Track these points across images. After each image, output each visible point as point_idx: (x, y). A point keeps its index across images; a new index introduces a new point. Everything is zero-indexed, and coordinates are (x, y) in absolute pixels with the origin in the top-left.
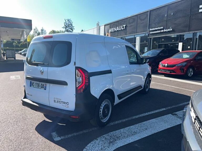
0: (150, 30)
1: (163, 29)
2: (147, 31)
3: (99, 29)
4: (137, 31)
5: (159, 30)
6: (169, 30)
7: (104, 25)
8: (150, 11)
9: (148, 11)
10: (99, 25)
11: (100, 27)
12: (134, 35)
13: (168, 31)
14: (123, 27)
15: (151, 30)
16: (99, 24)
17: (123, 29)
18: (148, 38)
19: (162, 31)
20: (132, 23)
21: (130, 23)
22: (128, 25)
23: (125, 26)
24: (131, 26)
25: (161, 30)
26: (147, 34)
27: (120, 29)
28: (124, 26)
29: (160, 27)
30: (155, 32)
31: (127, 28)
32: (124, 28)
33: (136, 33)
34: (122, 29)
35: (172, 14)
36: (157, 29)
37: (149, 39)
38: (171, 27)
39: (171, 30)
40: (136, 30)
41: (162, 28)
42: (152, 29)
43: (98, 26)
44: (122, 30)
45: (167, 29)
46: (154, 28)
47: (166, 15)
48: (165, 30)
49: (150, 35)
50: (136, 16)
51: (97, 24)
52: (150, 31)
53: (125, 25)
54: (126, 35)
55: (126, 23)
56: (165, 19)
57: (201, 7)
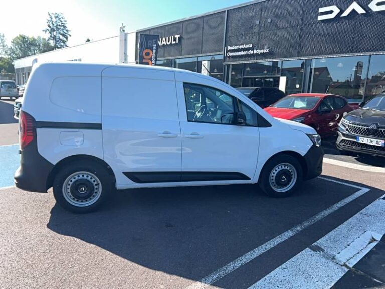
0: (227, 49)
1: (252, 49)
2: (222, 51)
3: (124, 39)
4: (202, 48)
5: (244, 49)
6: (262, 51)
7: (136, 31)
8: (228, 10)
9: (225, 11)
10: (124, 31)
11: (126, 35)
12: (197, 57)
14: (175, 40)
15: (229, 48)
16: (124, 29)
17: (175, 42)
18: (224, 64)
19: (251, 52)
20: (193, 32)
21: (188, 33)
22: (185, 36)
23: (179, 37)
24: (191, 38)
25: (248, 49)
26: (223, 56)
27: (169, 41)
28: (177, 36)
29: (247, 44)
30: (237, 54)
31: (184, 42)
32: (177, 42)
33: (201, 53)
34: (173, 42)
35: (269, 20)
36: (241, 47)
37: (226, 67)
38: (266, 47)
39: (267, 51)
40: (200, 47)
41: (250, 46)
43: (123, 33)
44: (173, 44)
45: (260, 49)
46: (236, 45)
47: (257, 22)
48: (255, 51)
49: (228, 58)
50: (202, 17)
51: (121, 28)
52: (228, 51)
53: (179, 36)
54: (181, 55)
55: (181, 30)
56: (256, 29)
57: (321, 10)
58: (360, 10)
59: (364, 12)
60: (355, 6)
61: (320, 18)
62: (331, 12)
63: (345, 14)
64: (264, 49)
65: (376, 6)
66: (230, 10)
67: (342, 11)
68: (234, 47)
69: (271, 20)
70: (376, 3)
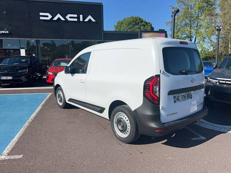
6: (3, 32)
39: (8, 32)
45: (1, 30)
57: (41, 14)
58: (63, 19)
59: (64, 20)
60: (59, 16)
61: (41, 18)
62: (47, 16)
63: (55, 19)
64: (4, 31)
65: (69, 18)
67: (53, 17)
69: (6, 13)
70: (69, 17)
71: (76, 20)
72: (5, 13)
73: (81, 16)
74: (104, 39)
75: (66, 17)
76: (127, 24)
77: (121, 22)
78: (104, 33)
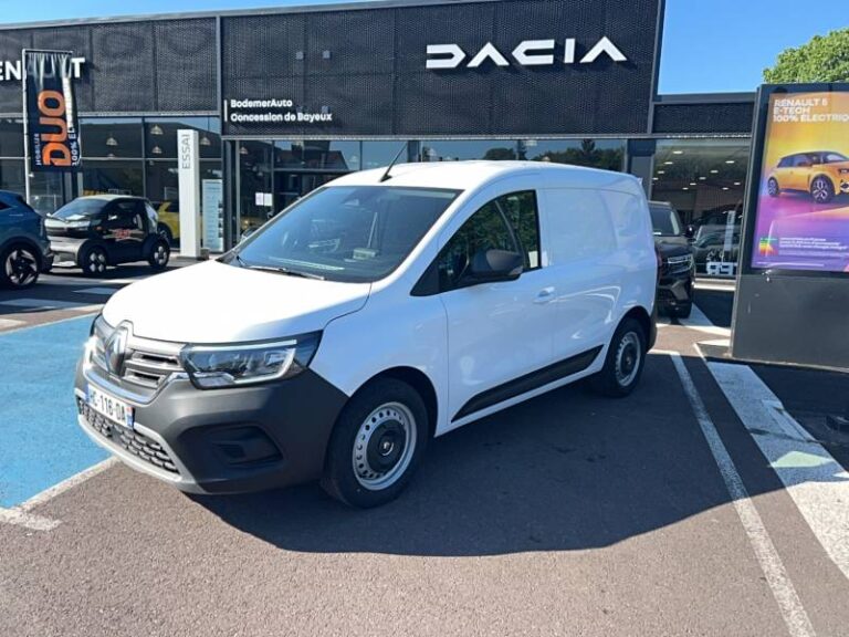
0: (229, 106)
1: (293, 111)
2: (215, 109)
4: (156, 97)
5: (274, 111)
6: (317, 117)
8: (222, 19)
9: (214, 18)
12: (144, 117)
13: (315, 121)
15: (234, 104)
18: (223, 138)
19: (290, 117)
20: (125, 55)
21: (106, 54)
22: (101, 63)
23: (81, 64)
24: (120, 70)
25: (284, 111)
26: (218, 121)
28: (77, 61)
29: (279, 99)
30: (257, 118)
31: (98, 78)
32: (78, 74)
33: (157, 109)
35: (326, 54)
36: (264, 104)
37: (229, 146)
38: (324, 108)
39: (329, 117)
40: (151, 93)
41: (289, 104)
42: (242, 101)
45: (312, 113)
46: (253, 99)
47: (300, 55)
48: (301, 117)
49: (232, 128)
50: (149, 24)
52: (231, 111)
53: (83, 60)
54: (93, 110)
55: (87, 47)
56: (298, 69)
57: (431, 49)
58: (500, 61)
59: (506, 63)
61: (431, 64)
62: (450, 56)
63: (475, 62)
64: (320, 113)
65: (524, 56)
66: (229, 18)
67: (468, 58)
68: (247, 104)
69: (331, 55)
70: (524, 50)
71: (549, 59)
72: (328, 56)
73: (570, 44)
74: (654, 131)
75: (514, 53)
76: (825, 59)
77: (797, 54)
78: (656, 106)
